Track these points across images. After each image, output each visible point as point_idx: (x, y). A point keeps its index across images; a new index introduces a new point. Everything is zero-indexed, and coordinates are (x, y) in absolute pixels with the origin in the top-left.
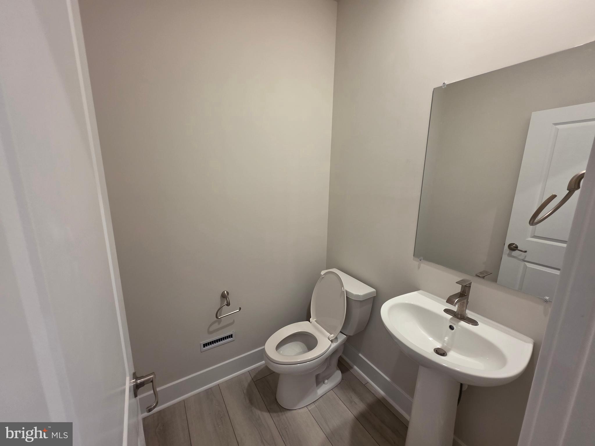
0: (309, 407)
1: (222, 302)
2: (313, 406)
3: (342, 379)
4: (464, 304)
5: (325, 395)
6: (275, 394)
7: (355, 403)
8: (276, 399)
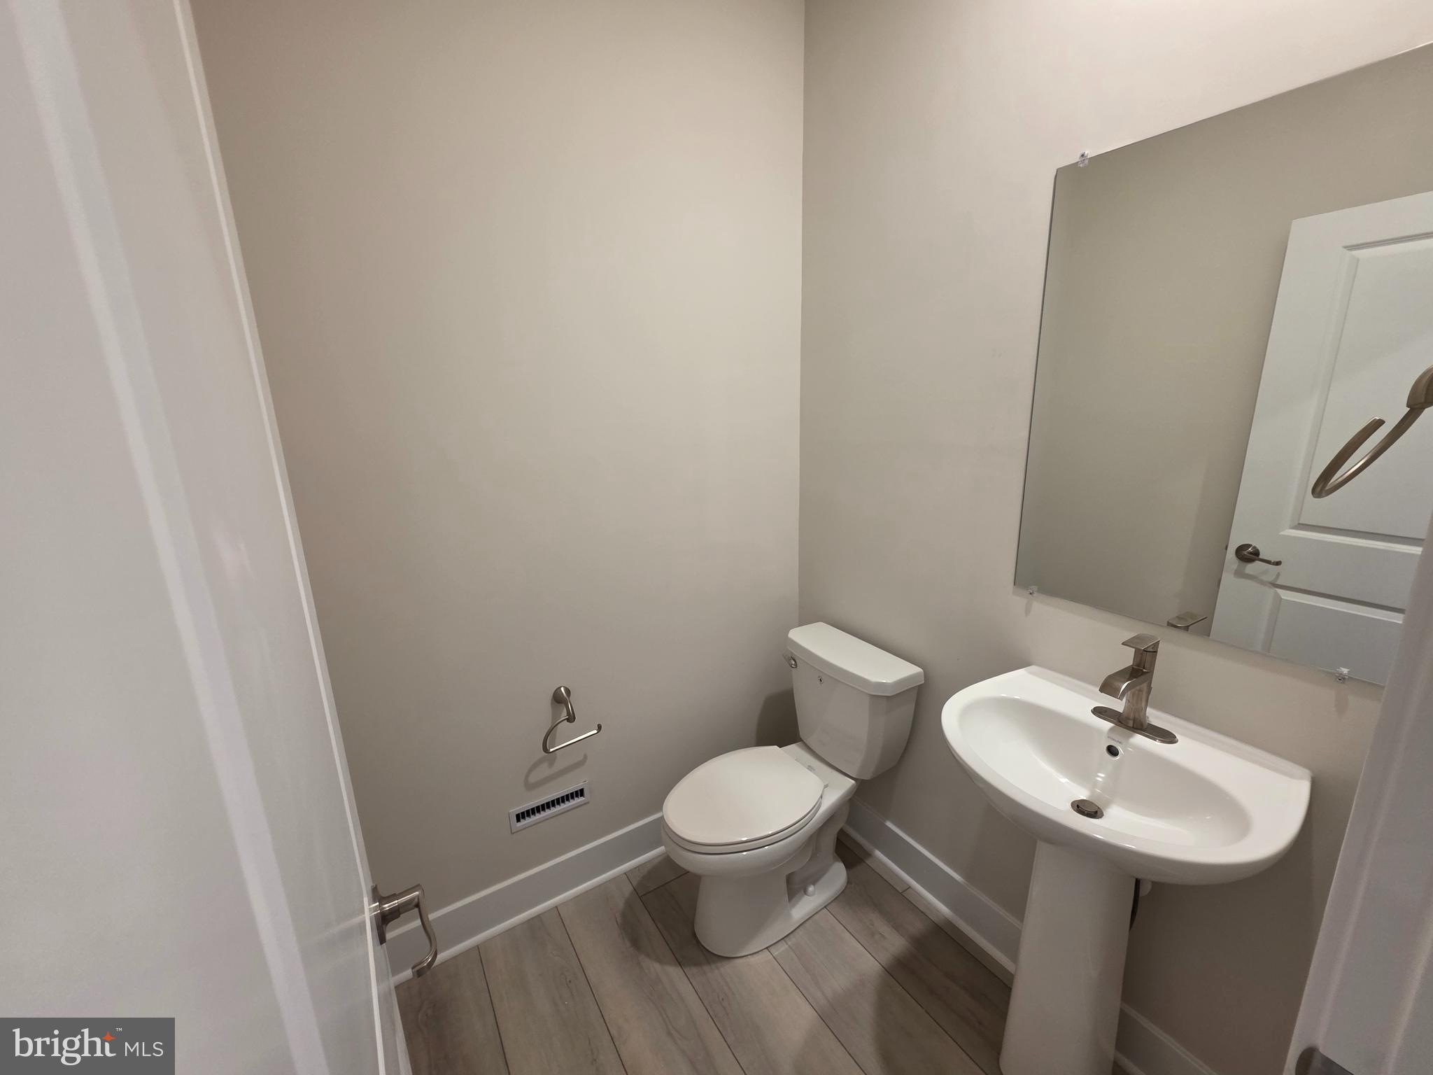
0: (772, 949)
1: (555, 715)
2: (783, 947)
3: (849, 882)
4: (1141, 693)
5: (810, 921)
6: (692, 923)
7: (883, 936)
8: (694, 935)
